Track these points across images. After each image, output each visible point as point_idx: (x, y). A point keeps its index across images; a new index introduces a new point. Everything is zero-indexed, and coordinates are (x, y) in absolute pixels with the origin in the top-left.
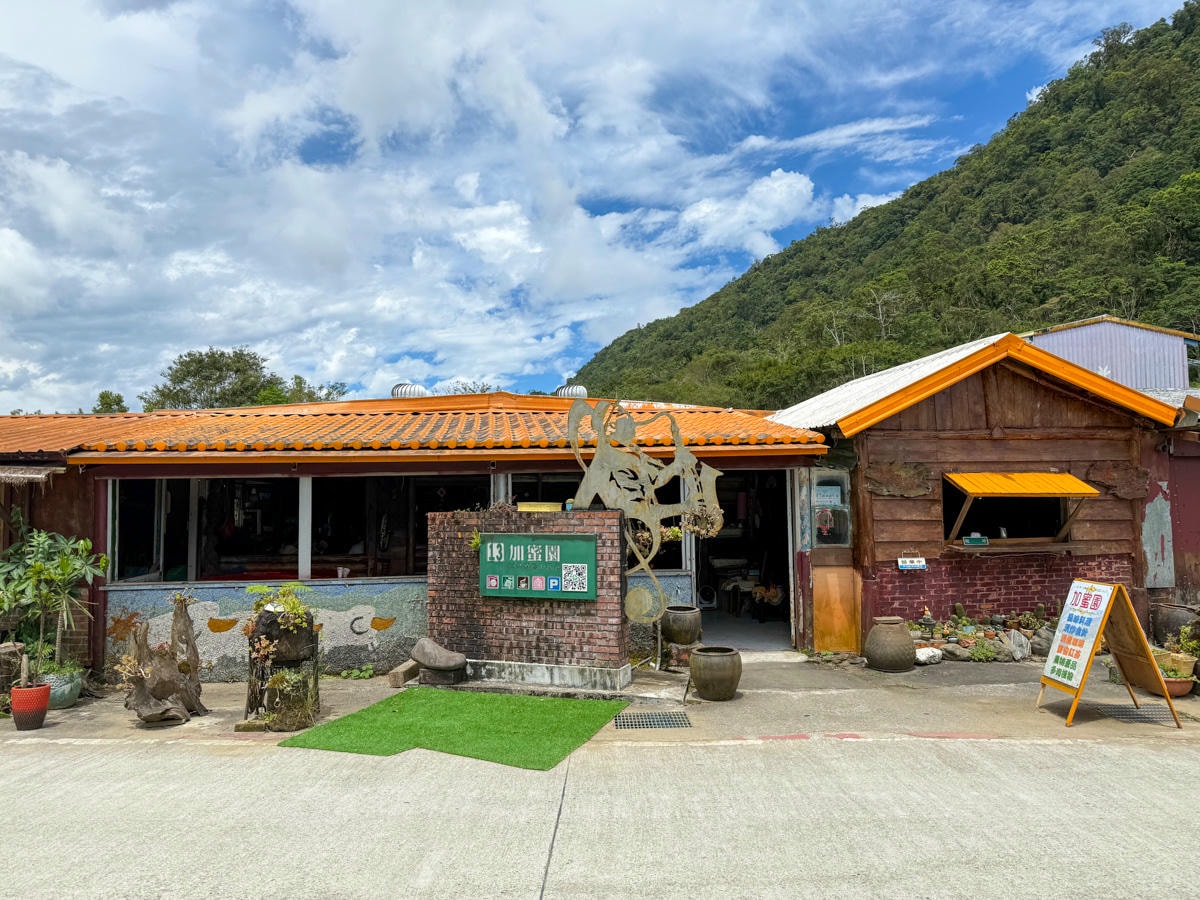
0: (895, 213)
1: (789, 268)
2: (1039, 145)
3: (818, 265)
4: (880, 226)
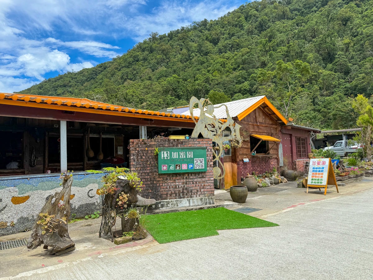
0: (94, 71)
1: (57, 83)
2: (136, 59)
3: (68, 84)
4: (89, 74)
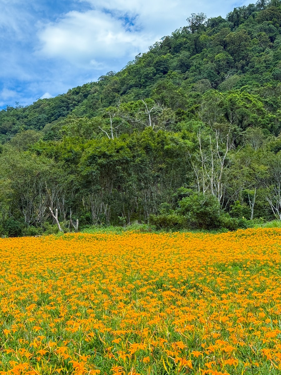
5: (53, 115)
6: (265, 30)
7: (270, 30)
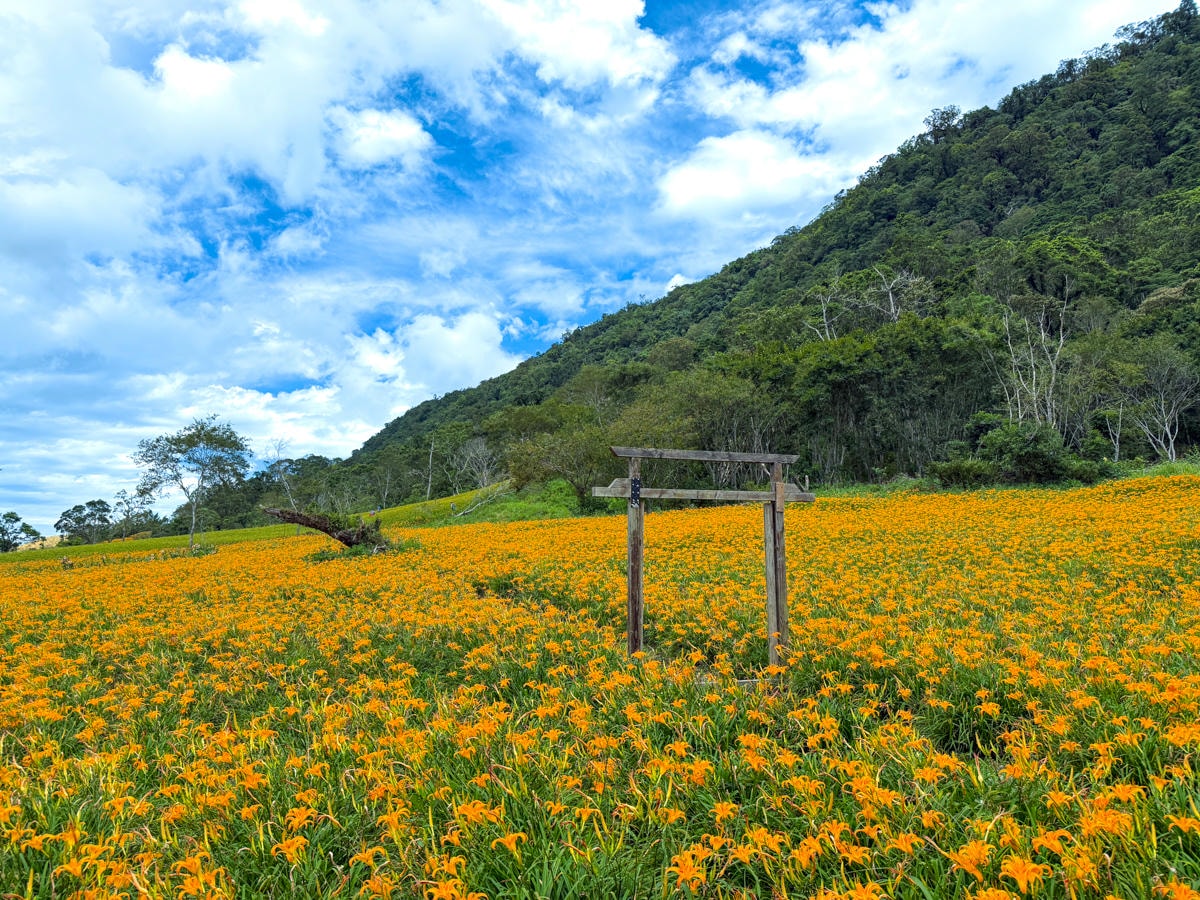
5: (700, 310)
6: (1078, 119)
7: (1089, 118)
